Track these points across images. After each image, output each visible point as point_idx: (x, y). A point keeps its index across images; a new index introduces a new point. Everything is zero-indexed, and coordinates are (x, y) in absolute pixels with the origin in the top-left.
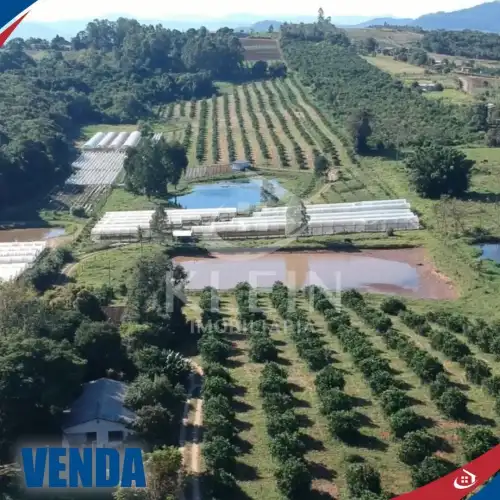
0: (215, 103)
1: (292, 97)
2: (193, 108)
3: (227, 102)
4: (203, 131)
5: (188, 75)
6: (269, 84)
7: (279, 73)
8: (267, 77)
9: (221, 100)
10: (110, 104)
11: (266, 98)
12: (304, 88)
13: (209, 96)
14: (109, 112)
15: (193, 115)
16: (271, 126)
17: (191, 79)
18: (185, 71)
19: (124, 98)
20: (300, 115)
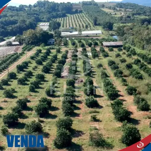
0: (66, 18)
1: (83, 16)
2: (61, 19)
3: (69, 18)
4: (64, 23)
5: (60, 12)
6: (79, 14)
7: (81, 12)
8: (78, 13)
9: (68, 18)
10: (43, 18)
11: (77, 17)
12: (86, 15)
13: (65, 17)
14: (43, 20)
15: (61, 20)
16: (78, 21)
17: (61, 13)
18: (59, 12)
19: (47, 17)
20: (84, 20)
